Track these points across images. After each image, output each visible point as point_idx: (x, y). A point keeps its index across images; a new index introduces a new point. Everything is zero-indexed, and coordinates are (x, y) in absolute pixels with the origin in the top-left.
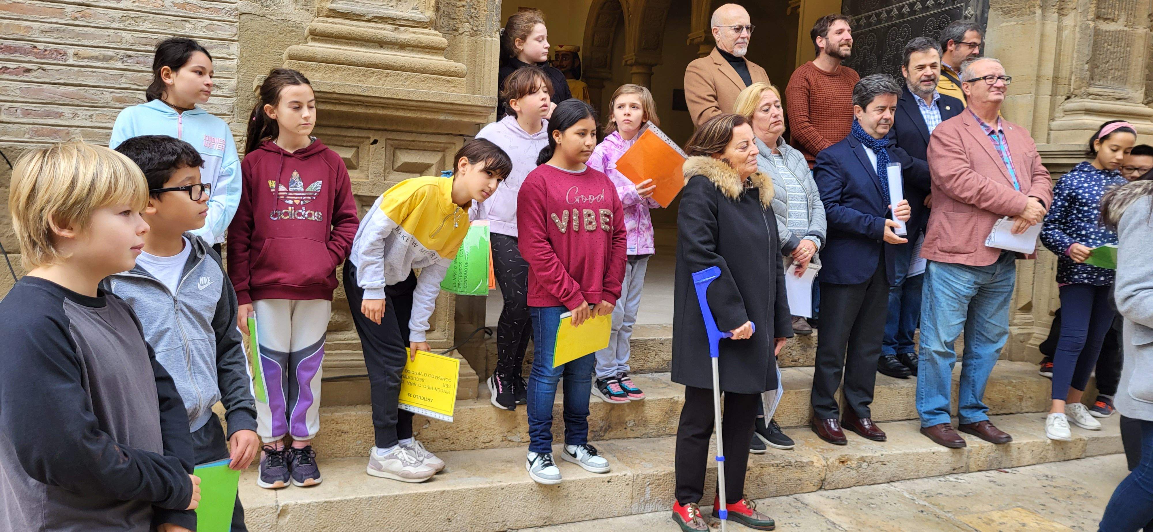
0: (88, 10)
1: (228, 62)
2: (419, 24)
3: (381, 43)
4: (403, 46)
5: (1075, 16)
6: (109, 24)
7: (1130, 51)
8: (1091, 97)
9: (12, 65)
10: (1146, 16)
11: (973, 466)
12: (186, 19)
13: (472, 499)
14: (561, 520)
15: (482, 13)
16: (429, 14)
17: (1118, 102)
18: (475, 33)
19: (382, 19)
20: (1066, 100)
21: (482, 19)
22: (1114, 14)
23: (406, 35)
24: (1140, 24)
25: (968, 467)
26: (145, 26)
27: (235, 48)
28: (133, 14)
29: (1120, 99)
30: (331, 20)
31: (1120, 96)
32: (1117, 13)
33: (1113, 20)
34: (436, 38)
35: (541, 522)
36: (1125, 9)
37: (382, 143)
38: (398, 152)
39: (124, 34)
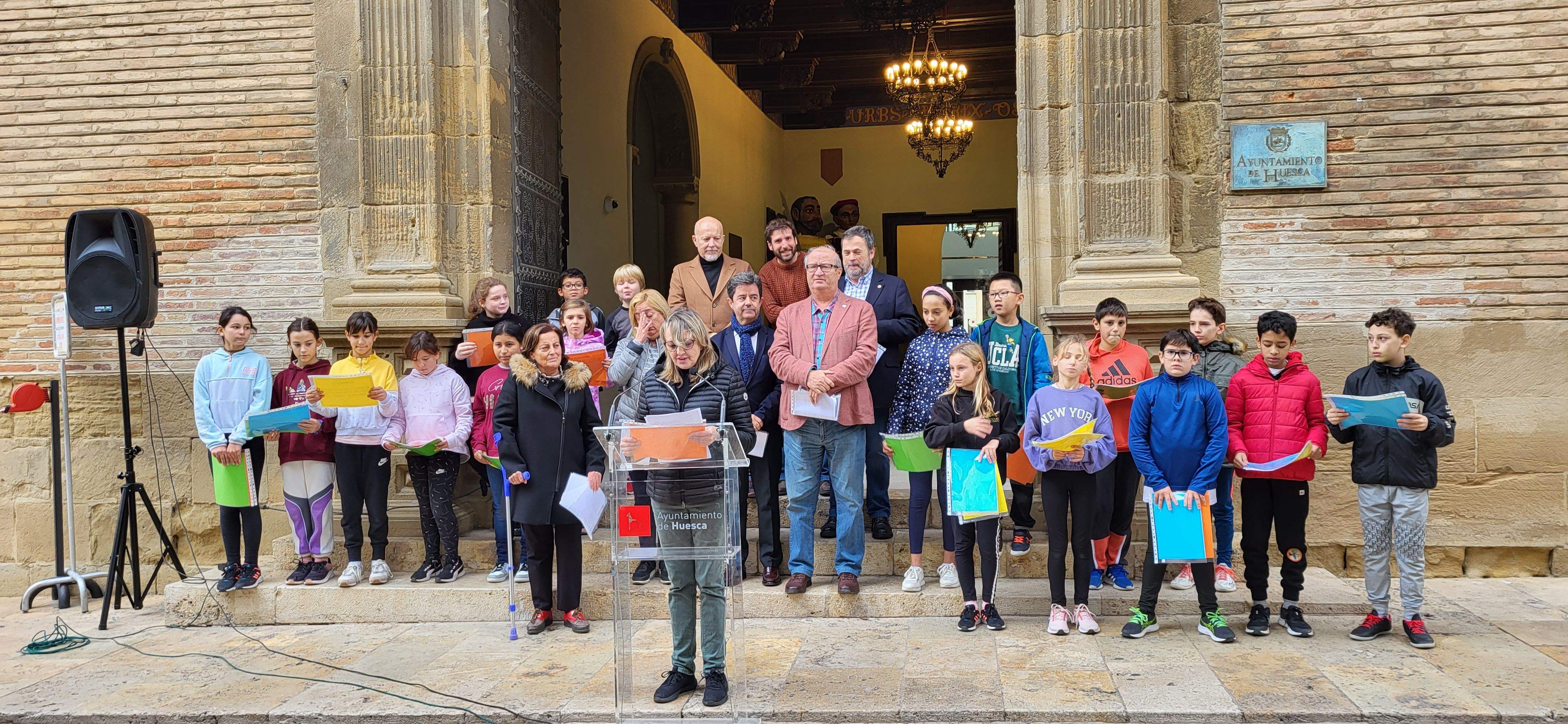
0: (244, 289)
1: (318, 310)
2: (426, 271)
3: (397, 289)
4: (411, 289)
5: (1074, 174)
6: (253, 296)
7: (1149, 201)
8: (1092, 255)
9: (207, 326)
10: (1161, 162)
11: (833, 611)
12: (294, 286)
13: (393, 597)
14: (456, 619)
15: (482, 255)
16: (434, 263)
17: (1133, 256)
18: (478, 270)
19: (402, 271)
20: (1074, 259)
21: (482, 259)
22: (1119, 166)
23: (415, 281)
24: (1157, 171)
25: (828, 611)
26: (272, 294)
27: (322, 301)
28: (266, 288)
29: (1134, 252)
30: (371, 276)
31: (1134, 249)
32: (1122, 164)
33: (1120, 172)
34: (435, 279)
35: (442, 619)
36: (1134, 158)
37: (392, 356)
38: (405, 362)
39: (261, 300)
